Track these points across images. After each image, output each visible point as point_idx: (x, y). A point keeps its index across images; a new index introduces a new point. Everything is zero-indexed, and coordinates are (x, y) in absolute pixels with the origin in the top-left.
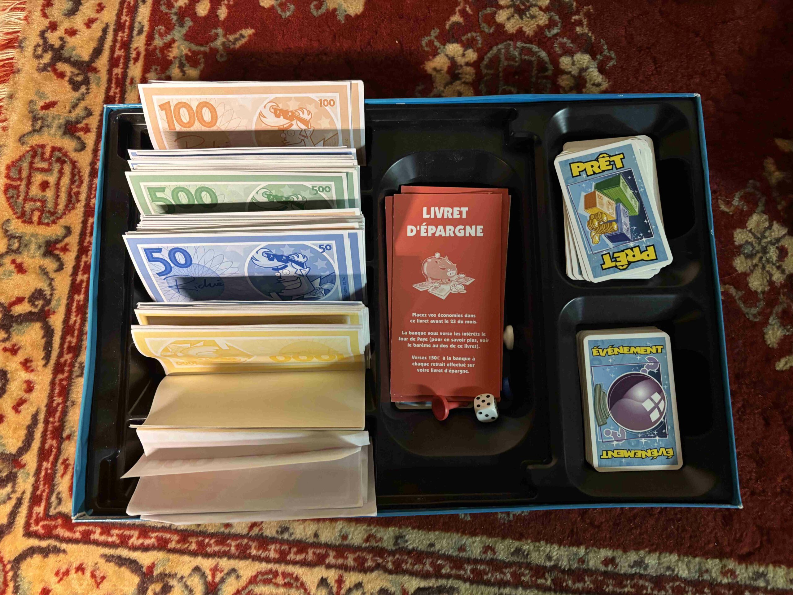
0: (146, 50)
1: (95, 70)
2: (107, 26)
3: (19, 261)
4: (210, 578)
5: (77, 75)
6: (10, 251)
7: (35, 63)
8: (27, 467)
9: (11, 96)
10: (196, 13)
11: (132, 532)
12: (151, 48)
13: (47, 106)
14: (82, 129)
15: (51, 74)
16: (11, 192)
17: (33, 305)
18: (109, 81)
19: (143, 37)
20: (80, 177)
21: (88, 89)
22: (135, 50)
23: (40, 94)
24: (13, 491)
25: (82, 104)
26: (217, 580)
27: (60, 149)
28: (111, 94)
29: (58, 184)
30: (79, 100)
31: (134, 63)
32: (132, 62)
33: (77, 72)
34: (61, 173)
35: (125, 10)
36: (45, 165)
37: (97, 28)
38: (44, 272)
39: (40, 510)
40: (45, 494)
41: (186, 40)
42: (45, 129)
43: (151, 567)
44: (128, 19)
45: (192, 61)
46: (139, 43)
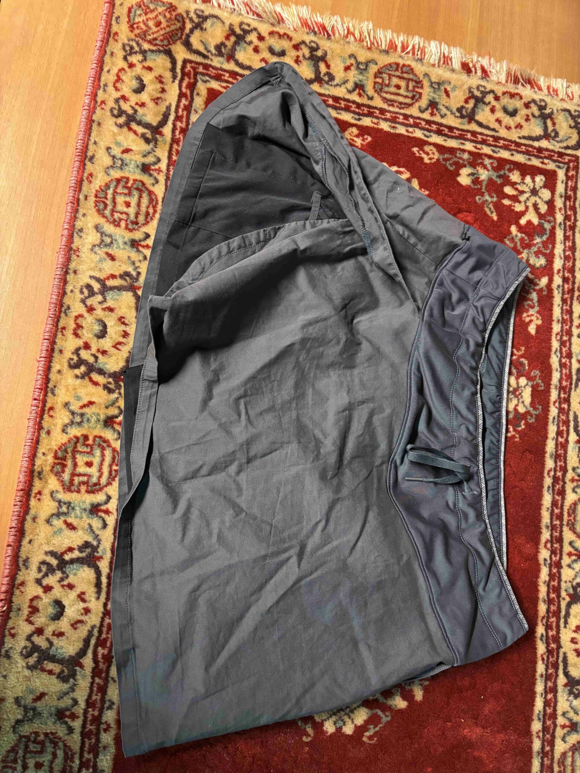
0: (482, 154)
1: (469, 122)
2: (497, 132)
3: (352, 68)
4: (153, 167)
5: (466, 111)
6: (358, 63)
7: (474, 86)
8: (226, 64)
9: (453, 70)
10: (506, 186)
11: (184, 123)
12: (484, 157)
13: (446, 92)
14: (433, 112)
15: (468, 96)
16: (394, 66)
17: (325, 75)
18: (462, 130)
19: (490, 153)
20: (403, 108)
21: (457, 117)
22: (482, 147)
23: (454, 88)
24: (212, 55)
25: (448, 113)
26: (151, 172)
27: (420, 97)
28: (455, 131)
29: (398, 94)
30: (451, 111)
32: (474, 145)
33: (469, 111)
34: (406, 97)
35: (506, 143)
36: (411, 88)
37: (496, 126)
38: (346, 82)
39: (201, 69)
40: (209, 72)
41: (489, 179)
42: (432, 90)
43: (161, 134)
44: (501, 145)
45: (476, 181)
46: (486, 150)
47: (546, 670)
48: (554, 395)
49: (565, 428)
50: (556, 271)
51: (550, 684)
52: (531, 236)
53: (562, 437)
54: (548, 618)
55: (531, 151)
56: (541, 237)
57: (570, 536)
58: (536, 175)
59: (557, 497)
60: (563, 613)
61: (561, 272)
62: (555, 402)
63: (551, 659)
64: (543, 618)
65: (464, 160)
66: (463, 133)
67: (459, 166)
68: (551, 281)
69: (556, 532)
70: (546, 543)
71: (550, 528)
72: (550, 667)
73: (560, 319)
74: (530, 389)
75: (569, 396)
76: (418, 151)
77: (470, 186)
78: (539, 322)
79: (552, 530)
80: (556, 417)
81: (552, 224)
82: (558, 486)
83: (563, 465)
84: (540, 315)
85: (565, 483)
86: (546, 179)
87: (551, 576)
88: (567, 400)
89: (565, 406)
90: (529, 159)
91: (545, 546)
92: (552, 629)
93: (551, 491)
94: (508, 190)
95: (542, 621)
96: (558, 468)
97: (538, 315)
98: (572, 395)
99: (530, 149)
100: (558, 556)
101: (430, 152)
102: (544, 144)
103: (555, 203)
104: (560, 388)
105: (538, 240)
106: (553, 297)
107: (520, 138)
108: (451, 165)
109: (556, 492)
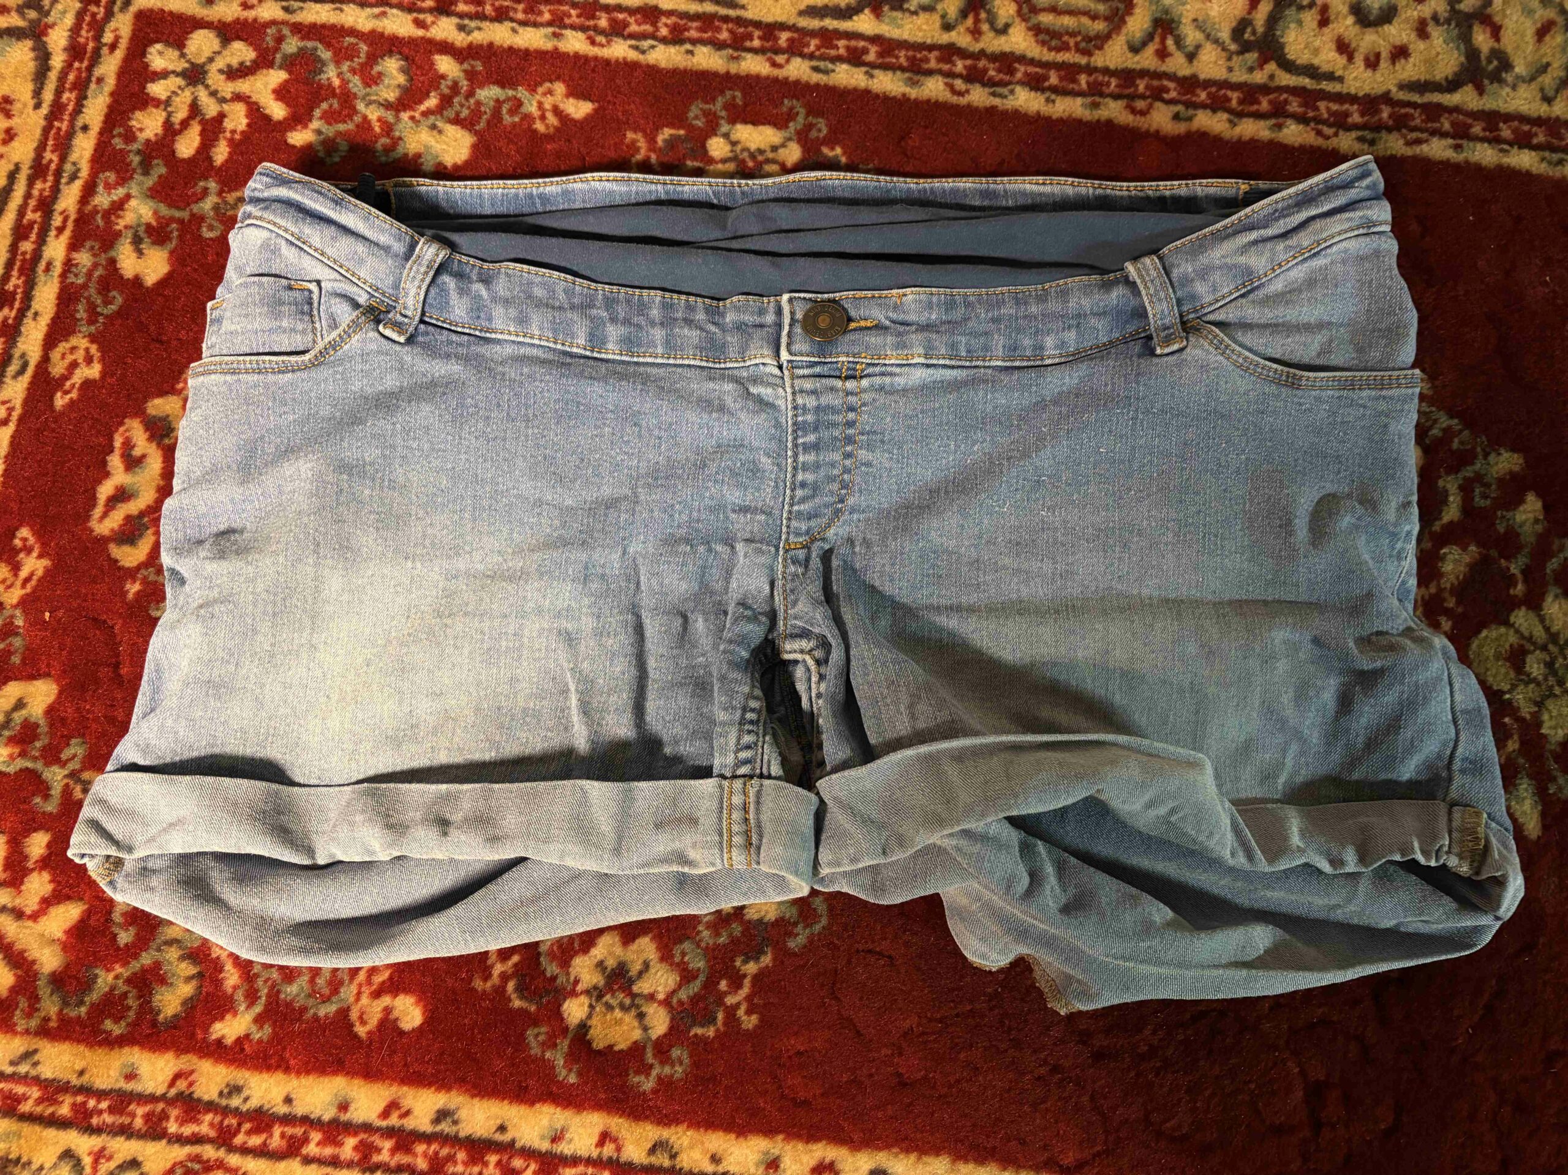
0: (80, 211)
2: (17, 168)
10: (174, 152)
12: (89, 207)
19: (77, 188)
22: (61, 213)
31: (57, 236)
32: (53, 233)
35: (51, 142)
41: (152, 197)
44: (55, 158)
45: (157, 234)
46: (69, 199)
47: (1444, 135)
48: (754, 65)
49: (842, 43)
50: (420, 33)
51: (1477, 129)
52: (320, 92)
53: (865, 51)
54: (1318, 120)
55: (78, 78)
56: (324, 64)
57: (1117, 48)
58: (147, 65)
59: (1019, 75)
60: (1306, 82)
61: (421, 16)
62: (774, 64)
63: (1418, 121)
64: (1319, 133)
65: (95, 265)
66: (18, 264)
67: (111, 278)
68: (446, 48)
69: (1108, 84)
70: (1134, 111)
71: (1097, 99)
72: (1437, 125)
73: (550, 30)
74: (739, 127)
75: (757, 24)
76: (66, 392)
77: (172, 253)
78: (560, 88)
79: (1102, 95)
80: (814, 63)
81: (286, 31)
82: (992, 73)
83: (936, 53)
84: (541, 85)
85: (982, 53)
86: (157, 41)
87: (1216, 105)
88: (770, 30)
89: (784, 37)
90: (100, 80)
91: (1143, 113)
92: (1347, 114)
93: (1004, 91)
94: (187, 146)
95: (1328, 138)
96: (946, 67)
97: (540, 90)
98: (757, 18)
99: (71, 77)
100: (1166, 83)
101: (70, 358)
102: (58, 39)
103: (229, 19)
104: (736, 49)
105: (331, 75)
106: (491, 45)
107: (38, 106)
108: (107, 302)
109: (1007, 78)
